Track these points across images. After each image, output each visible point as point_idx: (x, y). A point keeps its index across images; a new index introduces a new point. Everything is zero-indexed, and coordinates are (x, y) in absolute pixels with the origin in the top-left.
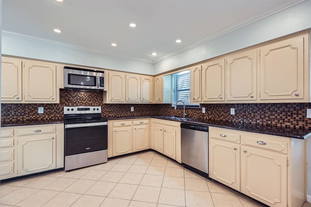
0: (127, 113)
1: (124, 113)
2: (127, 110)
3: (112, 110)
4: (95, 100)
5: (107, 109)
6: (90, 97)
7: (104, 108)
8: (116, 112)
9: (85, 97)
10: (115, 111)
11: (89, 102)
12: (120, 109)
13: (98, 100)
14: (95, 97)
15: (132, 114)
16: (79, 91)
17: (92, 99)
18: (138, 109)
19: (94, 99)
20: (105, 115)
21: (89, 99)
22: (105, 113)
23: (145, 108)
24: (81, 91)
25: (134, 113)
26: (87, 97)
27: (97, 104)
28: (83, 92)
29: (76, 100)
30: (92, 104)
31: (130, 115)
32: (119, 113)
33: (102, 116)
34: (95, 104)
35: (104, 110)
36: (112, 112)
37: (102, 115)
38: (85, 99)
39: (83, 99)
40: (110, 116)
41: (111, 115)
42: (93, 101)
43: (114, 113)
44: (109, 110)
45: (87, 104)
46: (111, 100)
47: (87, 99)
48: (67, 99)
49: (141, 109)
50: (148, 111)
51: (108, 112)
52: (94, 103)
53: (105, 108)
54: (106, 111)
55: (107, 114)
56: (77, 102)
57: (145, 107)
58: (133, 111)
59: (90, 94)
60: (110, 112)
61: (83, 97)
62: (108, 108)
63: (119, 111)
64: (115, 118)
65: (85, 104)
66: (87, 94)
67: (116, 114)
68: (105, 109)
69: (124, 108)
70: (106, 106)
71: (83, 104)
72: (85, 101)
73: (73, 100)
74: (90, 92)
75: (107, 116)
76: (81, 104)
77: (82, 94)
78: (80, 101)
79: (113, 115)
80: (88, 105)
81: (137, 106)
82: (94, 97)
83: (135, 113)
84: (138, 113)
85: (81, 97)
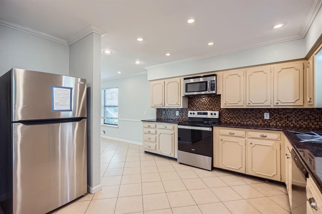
0: (257, 121)
1: (253, 121)
2: (257, 117)
3: (235, 116)
4: (216, 105)
5: (228, 115)
6: (211, 102)
7: (224, 113)
8: (239, 119)
9: (206, 102)
10: (239, 117)
11: (210, 106)
12: (245, 115)
13: (218, 105)
14: (216, 101)
15: (266, 122)
16: (201, 97)
17: (212, 104)
18: (278, 116)
19: (214, 104)
20: (226, 121)
21: (210, 104)
22: (226, 118)
23: (294, 116)
24: (203, 97)
25: (269, 121)
26: (208, 102)
27: (217, 108)
28: (204, 97)
29: (199, 105)
30: (212, 108)
31: (262, 124)
32: (244, 120)
33: (223, 122)
34: (216, 109)
35: (224, 116)
36: (235, 119)
37: (223, 120)
38: (206, 104)
39: (204, 104)
40: (232, 122)
41: (234, 121)
42: (213, 106)
43: (238, 120)
44: (231, 116)
45: (207, 108)
46: (225, 104)
47: (208, 104)
48: (193, 104)
49: (286, 116)
50: (302, 121)
51: (230, 118)
52: (214, 107)
53: (226, 113)
54: (227, 117)
55: (228, 120)
56: (200, 107)
57: (294, 113)
58: (268, 118)
59: (211, 99)
60: (232, 118)
61: (204, 102)
62: (230, 114)
63: (244, 118)
64: (238, 125)
65: (206, 108)
66: (207, 99)
67: (239, 121)
68: (226, 115)
69: (253, 114)
70: (227, 111)
71: (204, 108)
72: (206, 106)
73: (197, 105)
74: (211, 97)
75: (228, 122)
76: (203, 108)
77: (204, 100)
78: (202, 106)
79: (237, 122)
80: (209, 110)
81: (276, 111)
82: (214, 102)
83: (273, 123)
84: (278, 123)
85: (203, 102)
